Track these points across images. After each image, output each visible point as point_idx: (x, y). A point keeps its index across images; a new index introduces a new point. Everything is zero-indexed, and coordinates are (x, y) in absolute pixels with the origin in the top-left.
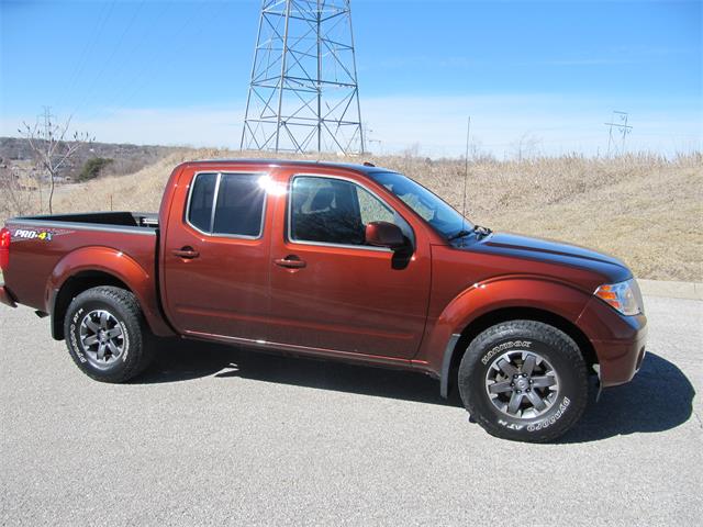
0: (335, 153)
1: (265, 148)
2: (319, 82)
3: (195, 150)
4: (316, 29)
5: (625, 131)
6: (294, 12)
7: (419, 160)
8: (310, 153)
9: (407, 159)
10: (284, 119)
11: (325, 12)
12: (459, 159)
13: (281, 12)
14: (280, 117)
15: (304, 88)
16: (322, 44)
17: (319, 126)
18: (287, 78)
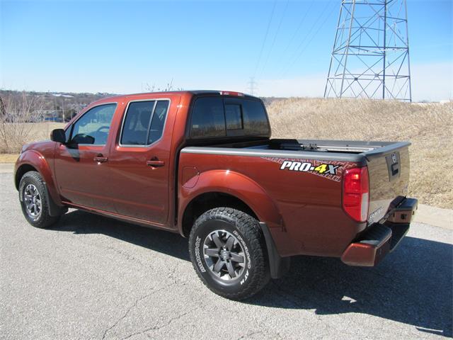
2: (385, 48)
17: (384, 80)
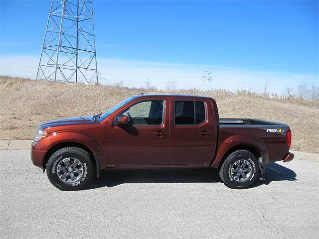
0: (84, 83)
1: (49, 79)
2: (77, 49)
3: (12, 78)
4: (76, 25)
5: (210, 79)
6: (66, 16)
7: (123, 88)
8: (72, 82)
9: (118, 87)
10: (59, 66)
11: (81, 17)
12: (140, 88)
13: (59, 15)
14: (57, 64)
15: (70, 52)
16: (79, 31)
17: (77, 70)
18: (61, 46)
